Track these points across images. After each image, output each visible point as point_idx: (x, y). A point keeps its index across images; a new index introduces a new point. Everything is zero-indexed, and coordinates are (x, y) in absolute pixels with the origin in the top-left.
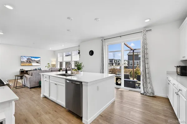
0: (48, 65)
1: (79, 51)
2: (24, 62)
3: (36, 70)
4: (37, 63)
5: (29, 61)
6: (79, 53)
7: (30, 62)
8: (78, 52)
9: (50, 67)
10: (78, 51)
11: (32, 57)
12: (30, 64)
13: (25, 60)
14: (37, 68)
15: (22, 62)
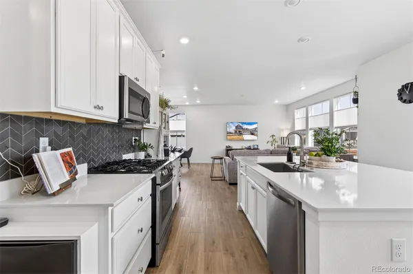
0: (271, 139)
1: (356, 93)
2: (230, 133)
3: (250, 149)
4: (252, 134)
5: (240, 131)
6: (356, 101)
7: (240, 134)
8: (352, 96)
9: (276, 144)
10: (352, 94)
11: (243, 123)
12: (240, 137)
13: (232, 129)
14: (251, 144)
15: (229, 133)
